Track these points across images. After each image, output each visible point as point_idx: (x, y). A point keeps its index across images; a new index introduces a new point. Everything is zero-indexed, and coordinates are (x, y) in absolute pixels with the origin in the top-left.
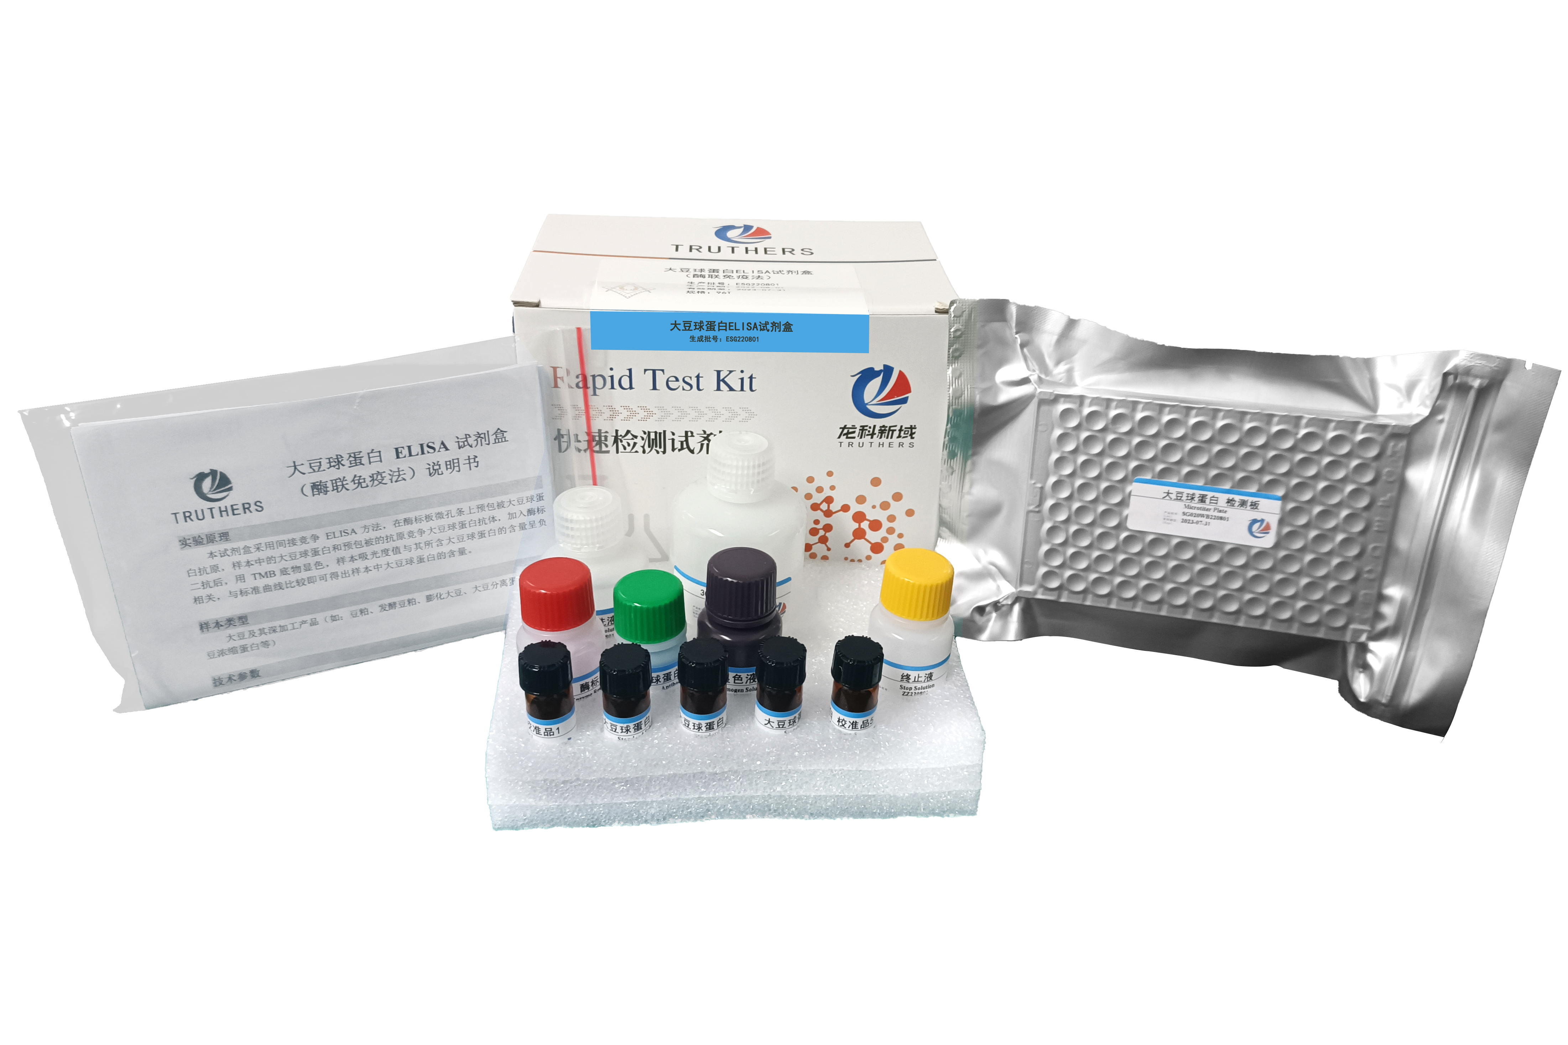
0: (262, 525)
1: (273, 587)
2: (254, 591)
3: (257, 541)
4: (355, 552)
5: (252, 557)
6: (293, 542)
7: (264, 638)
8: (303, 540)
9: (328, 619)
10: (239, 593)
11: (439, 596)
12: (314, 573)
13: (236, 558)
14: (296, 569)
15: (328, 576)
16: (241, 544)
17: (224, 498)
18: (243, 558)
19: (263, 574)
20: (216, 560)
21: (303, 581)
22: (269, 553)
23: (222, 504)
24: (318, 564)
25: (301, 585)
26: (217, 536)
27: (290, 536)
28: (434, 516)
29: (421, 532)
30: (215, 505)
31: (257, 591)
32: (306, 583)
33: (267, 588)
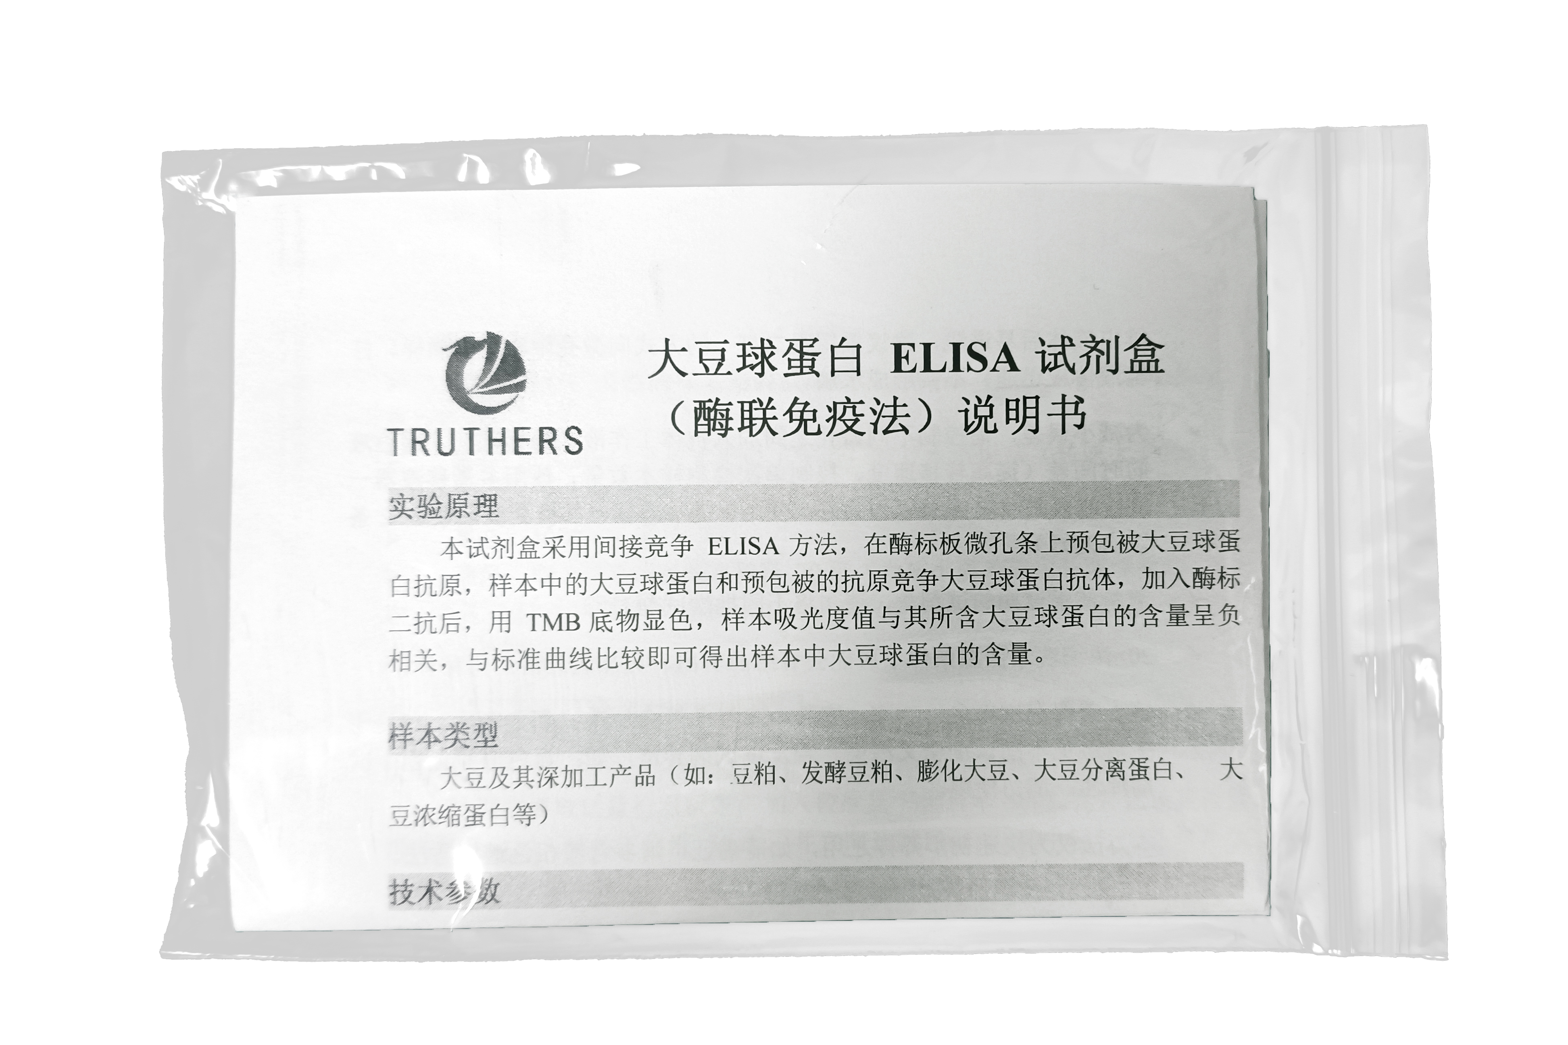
0: (574, 489)
1: (568, 659)
2: (524, 662)
3: (556, 529)
4: (770, 602)
5: (538, 568)
6: (632, 547)
7: (524, 795)
8: (657, 545)
9: (680, 774)
10: (490, 659)
11: (951, 770)
12: (665, 638)
13: (501, 566)
14: (628, 618)
15: (698, 655)
16: (517, 532)
17: (504, 406)
18: (516, 568)
19: (553, 618)
20: (459, 564)
21: (637, 656)
22: (574, 564)
23: (496, 422)
24: (680, 615)
25: (631, 665)
26: (472, 501)
27: (629, 530)
28: (963, 541)
29: (929, 579)
30: (482, 422)
31: (530, 660)
32: (644, 661)
33: (555, 658)
